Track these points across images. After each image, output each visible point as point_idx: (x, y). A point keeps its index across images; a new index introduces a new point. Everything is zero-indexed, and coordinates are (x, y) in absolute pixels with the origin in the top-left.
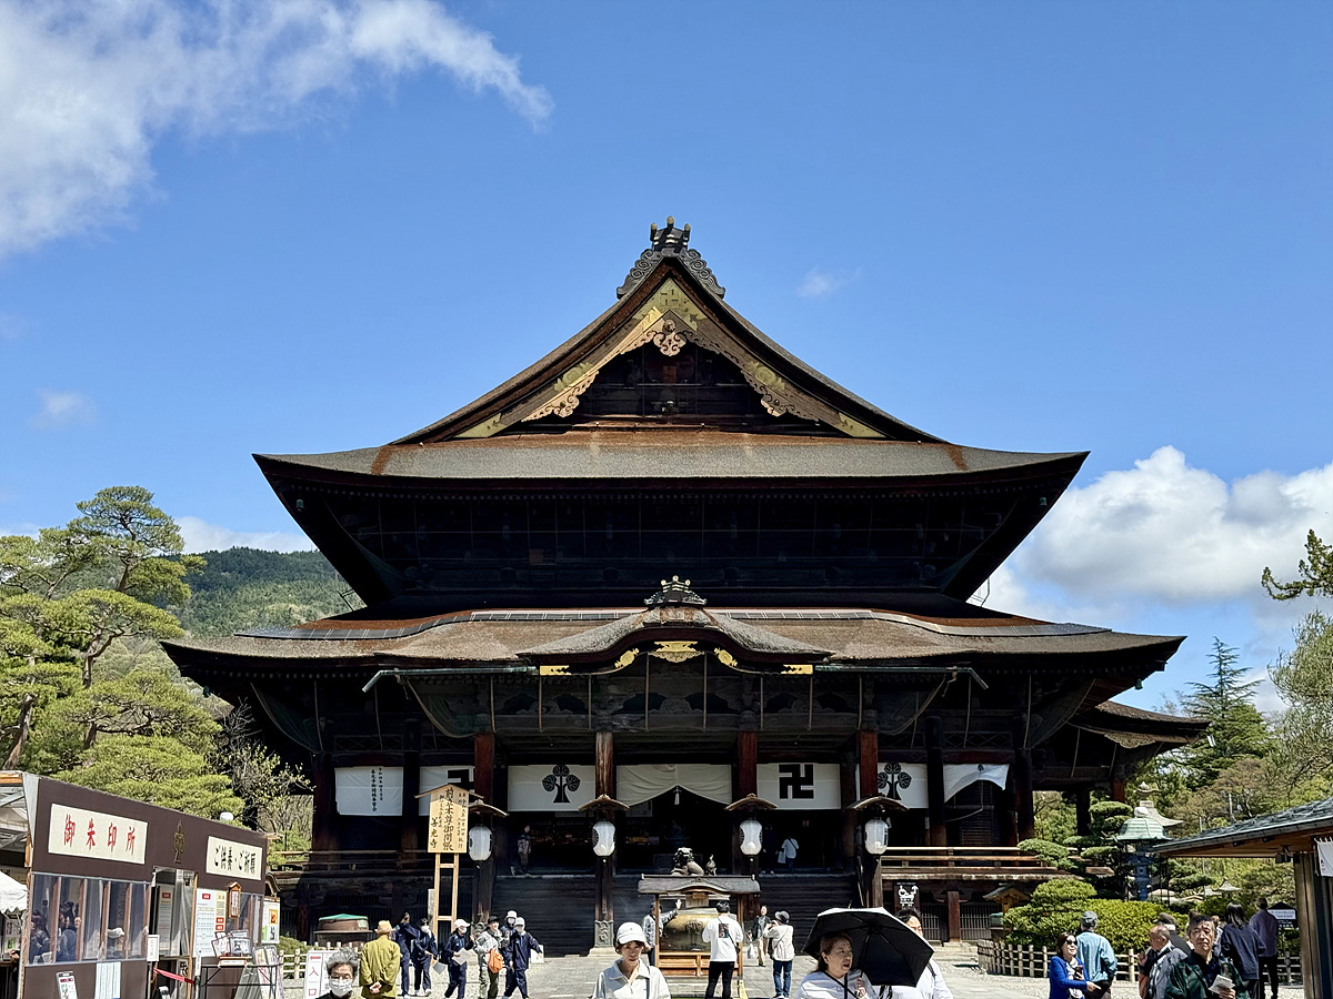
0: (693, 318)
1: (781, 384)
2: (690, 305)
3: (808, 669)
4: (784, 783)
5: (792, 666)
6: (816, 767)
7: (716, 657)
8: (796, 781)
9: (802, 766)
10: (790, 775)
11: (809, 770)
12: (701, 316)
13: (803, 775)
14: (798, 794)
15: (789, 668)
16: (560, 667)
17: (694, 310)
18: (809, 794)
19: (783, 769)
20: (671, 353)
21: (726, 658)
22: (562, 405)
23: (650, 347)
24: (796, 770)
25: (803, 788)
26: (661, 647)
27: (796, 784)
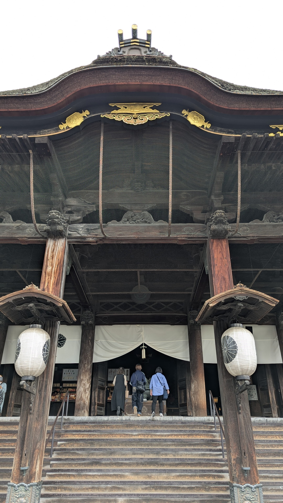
5: (282, 126)
15: (277, 130)
21: (196, 120)
26: (117, 109)
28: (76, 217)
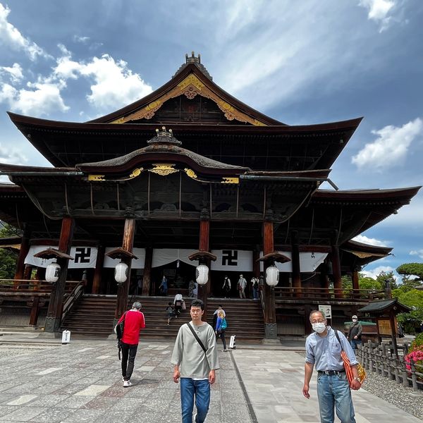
0: (200, 86)
1: (232, 109)
2: (199, 81)
3: (236, 181)
4: (224, 258)
5: (227, 179)
6: (239, 251)
7: (185, 173)
8: (230, 258)
9: (233, 251)
10: (227, 255)
11: (236, 253)
12: (203, 85)
13: (233, 255)
14: (230, 263)
15: (226, 180)
16: (100, 176)
17: (200, 83)
18: (235, 264)
19: (224, 252)
20: (191, 98)
21: (190, 173)
22: (148, 115)
23: (183, 96)
24: (230, 253)
25: (233, 261)
26: (156, 167)
27: (230, 259)
28: (139, 207)
